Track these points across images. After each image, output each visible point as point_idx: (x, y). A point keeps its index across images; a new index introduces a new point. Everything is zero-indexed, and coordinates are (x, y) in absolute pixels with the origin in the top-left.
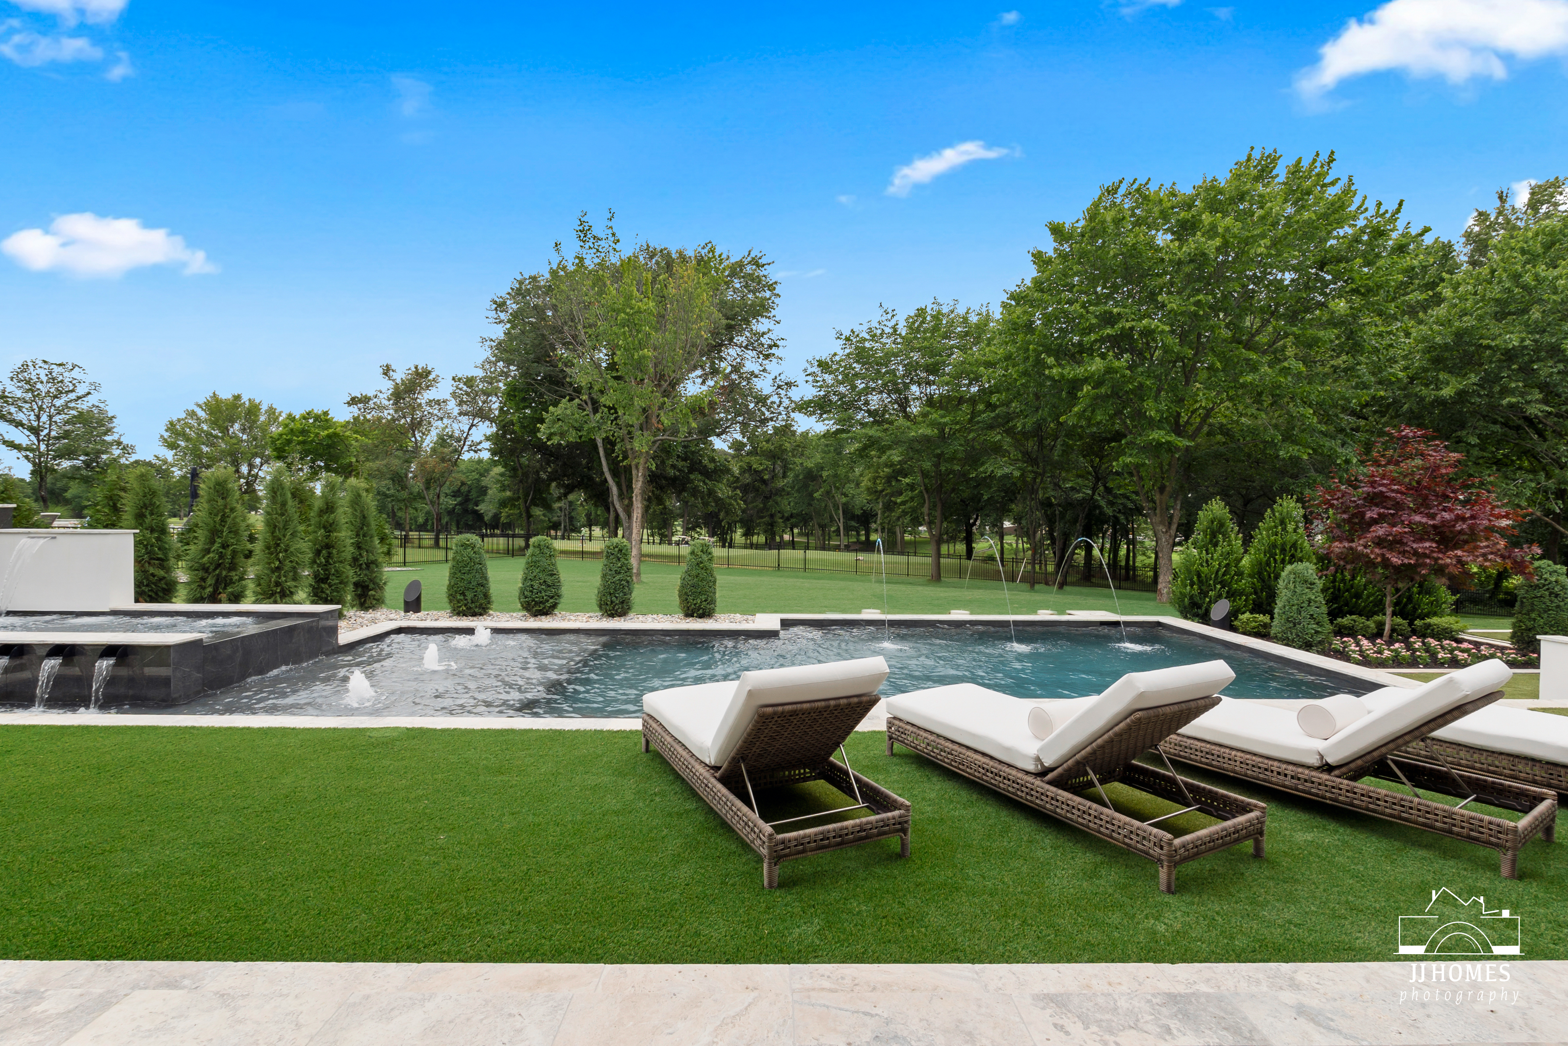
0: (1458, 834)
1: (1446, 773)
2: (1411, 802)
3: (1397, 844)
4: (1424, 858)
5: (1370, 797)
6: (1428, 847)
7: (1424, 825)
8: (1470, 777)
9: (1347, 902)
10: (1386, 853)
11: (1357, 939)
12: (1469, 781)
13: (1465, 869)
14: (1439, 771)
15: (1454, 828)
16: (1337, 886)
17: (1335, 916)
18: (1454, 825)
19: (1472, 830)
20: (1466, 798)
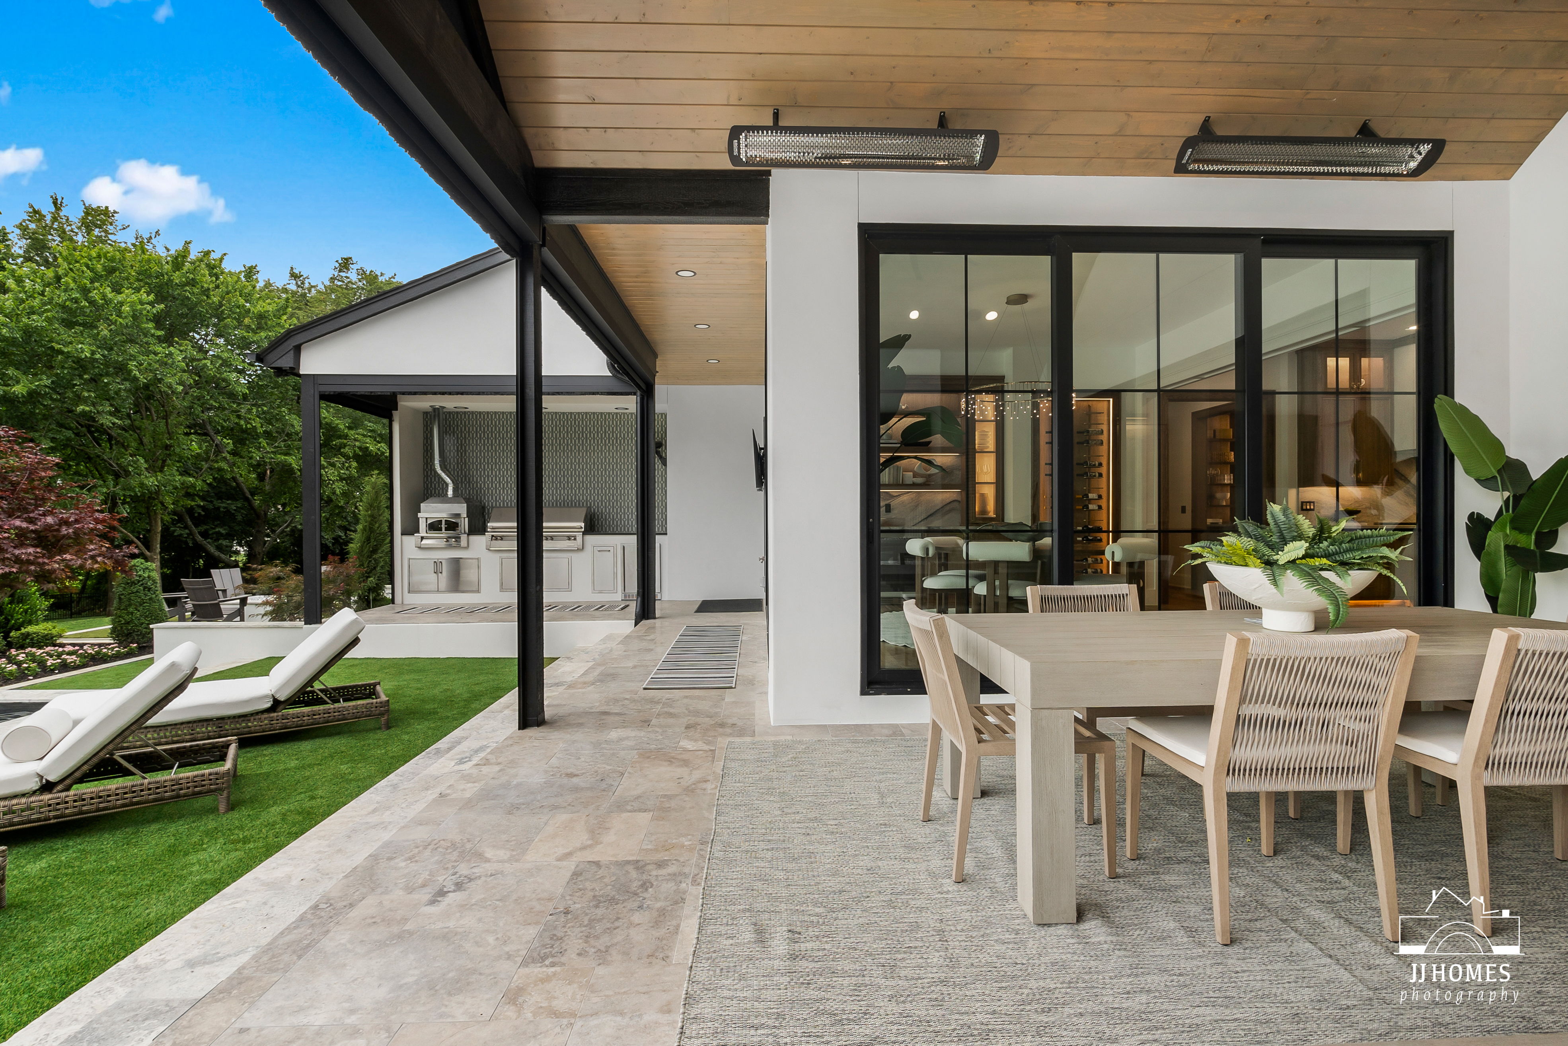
0: (185, 795)
1: (151, 752)
2: (142, 785)
3: (129, 830)
4: (159, 829)
5: (100, 797)
6: (156, 820)
7: (155, 800)
8: (171, 749)
9: (120, 894)
10: (125, 841)
11: (148, 914)
12: (171, 752)
13: (194, 822)
14: (144, 753)
15: (182, 792)
16: (102, 888)
17: (117, 910)
18: (181, 789)
19: (196, 787)
20: (172, 768)
